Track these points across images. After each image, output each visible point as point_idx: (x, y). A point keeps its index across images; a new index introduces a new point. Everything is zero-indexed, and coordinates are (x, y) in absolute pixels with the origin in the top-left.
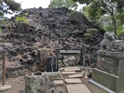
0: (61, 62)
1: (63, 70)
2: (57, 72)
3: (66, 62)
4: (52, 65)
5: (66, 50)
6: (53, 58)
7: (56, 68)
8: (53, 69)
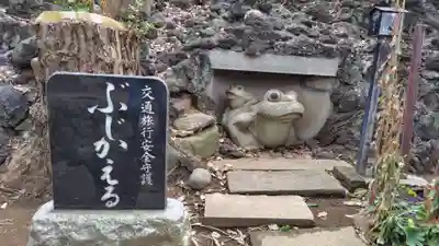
0: (209, 126)
1: (220, 185)
2: (155, 215)
3: (244, 127)
4: (102, 147)
5: (251, 55)
6: (111, 87)
7: (147, 179)
8: (115, 182)
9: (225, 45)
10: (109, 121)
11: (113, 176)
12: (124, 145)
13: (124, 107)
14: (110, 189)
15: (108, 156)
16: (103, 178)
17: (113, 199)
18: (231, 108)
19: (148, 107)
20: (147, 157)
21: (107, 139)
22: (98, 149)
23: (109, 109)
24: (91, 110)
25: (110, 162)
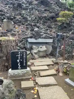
0: (29, 54)
2: (26, 70)
3: (36, 53)
4: (18, 61)
5: (36, 39)
6: (19, 53)
7: (24, 65)
8: (20, 66)
9: (31, 37)
10: (19, 57)
12: (21, 60)
13: (21, 55)
15: (19, 62)
16: (18, 65)
17: (20, 68)
18: (33, 49)
19: (25, 55)
20: (24, 62)
23: (19, 56)
24: (17, 56)
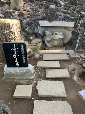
0: (40, 42)
2: (26, 68)
4: (15, 56)
6: (15, 45)
7: (24, 62)
8: (18, 62)
9: (43, 19)
10: (15, 51)
11: (17, 61)
12: (19, 56)
13: (18, 49)
14: (17, 63)
15: (16, 58)
16: (16, 61)
17: (18, 65)
19: (22, 48)
20: (23, 58)
21: (15, 55)
22: (14, 56)
23: (15, 49)
24: (12, 49)
25: (16, 59)
